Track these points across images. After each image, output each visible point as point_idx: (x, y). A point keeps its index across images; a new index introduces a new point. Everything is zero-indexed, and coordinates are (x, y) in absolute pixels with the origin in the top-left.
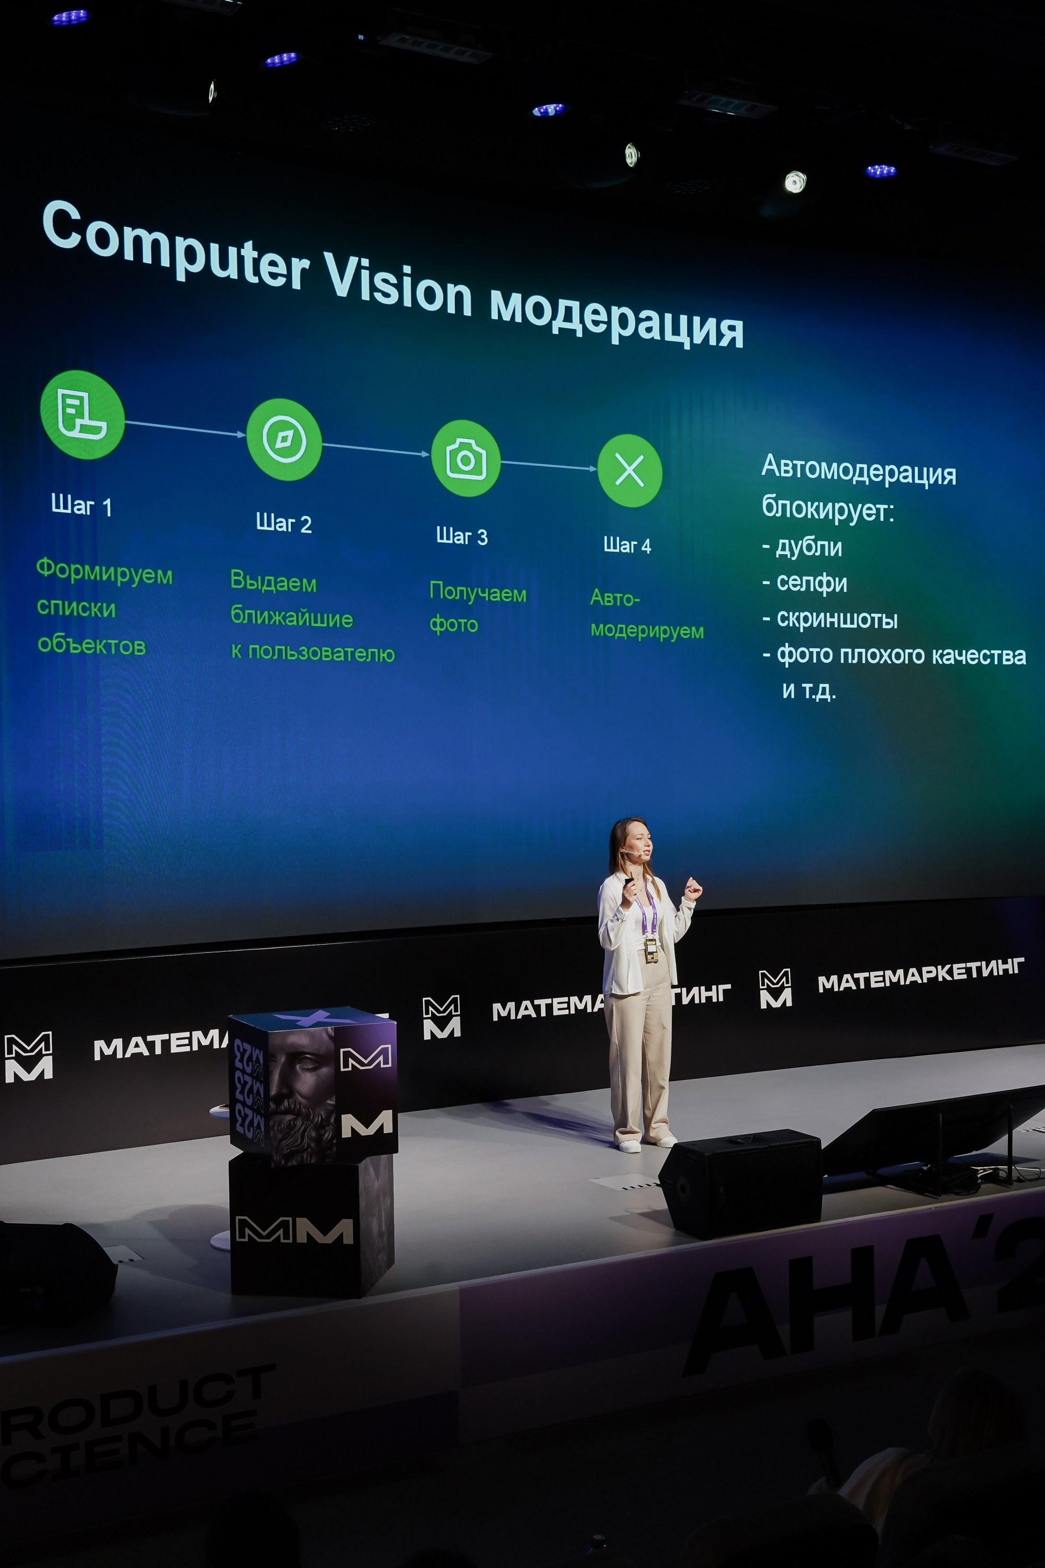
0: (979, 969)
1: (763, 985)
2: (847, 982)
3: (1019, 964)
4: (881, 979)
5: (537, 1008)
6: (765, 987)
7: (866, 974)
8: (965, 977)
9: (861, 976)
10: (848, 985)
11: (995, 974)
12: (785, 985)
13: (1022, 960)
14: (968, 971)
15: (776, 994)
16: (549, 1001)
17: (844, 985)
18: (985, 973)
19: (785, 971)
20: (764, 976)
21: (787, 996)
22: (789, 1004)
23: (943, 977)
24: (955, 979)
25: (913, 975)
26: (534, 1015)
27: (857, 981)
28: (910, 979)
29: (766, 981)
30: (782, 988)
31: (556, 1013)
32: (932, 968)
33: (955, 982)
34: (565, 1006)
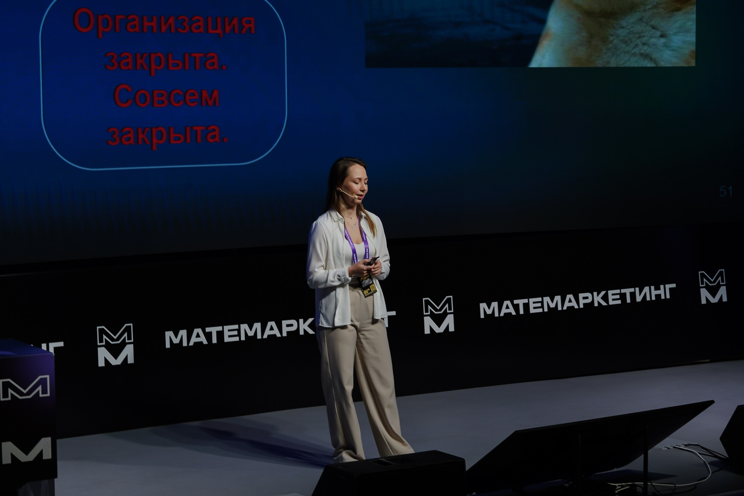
0: (633, 295)
1: (427, 311)
2: (507, 308)
3: (670, 289)
4: (539, 305)
5: (208, 336)
6: (429, 313)
7: (526, 301)
8: (619, 302)
9: (521, 302)
10: (508, 311)
11: (648, 299)
12: (448, 311)
13: (674, 285)
14: (623, 296)
15: (439, 320)
16: (220, 328)
17: (504, 311)
18: (639, 299)
19: (448, 298)
20: (427, 302)
21: (450, 321)
22: (452, 329)
23: (598, 302)
24: (610, 304)
25: (570, 301)
26: (205, 342)
27: (516, 307)
28: (567, 304)
29: (429, 307)
30: (445, 314)
31: (227, 339)
32: (589, 295)
33: (609, 306)
34: (236, 333)
